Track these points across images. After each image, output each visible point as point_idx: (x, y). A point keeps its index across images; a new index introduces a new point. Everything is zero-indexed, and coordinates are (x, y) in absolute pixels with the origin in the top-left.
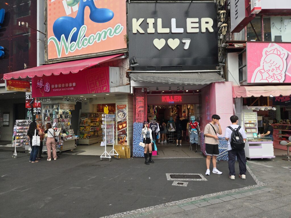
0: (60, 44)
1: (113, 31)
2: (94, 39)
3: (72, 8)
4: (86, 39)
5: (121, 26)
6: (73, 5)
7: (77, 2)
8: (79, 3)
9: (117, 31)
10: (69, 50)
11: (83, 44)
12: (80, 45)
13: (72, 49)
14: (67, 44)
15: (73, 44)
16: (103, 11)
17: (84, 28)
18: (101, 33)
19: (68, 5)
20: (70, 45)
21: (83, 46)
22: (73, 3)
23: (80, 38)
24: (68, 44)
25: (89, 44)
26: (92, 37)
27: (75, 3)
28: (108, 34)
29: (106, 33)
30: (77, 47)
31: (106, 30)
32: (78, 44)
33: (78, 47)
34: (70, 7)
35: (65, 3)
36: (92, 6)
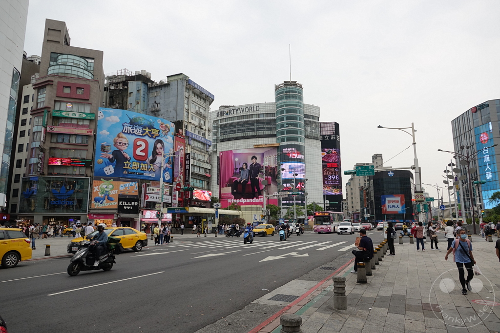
0: (96, 204)
4: (106, 204)
10: (99, 206)
15: (101, 205)
16: (111, 198)
23: (103, 203)
24: (99, 204)
28: (112, 204)
32: (103, 205)
35: (99, 193)
36: (108, 195)
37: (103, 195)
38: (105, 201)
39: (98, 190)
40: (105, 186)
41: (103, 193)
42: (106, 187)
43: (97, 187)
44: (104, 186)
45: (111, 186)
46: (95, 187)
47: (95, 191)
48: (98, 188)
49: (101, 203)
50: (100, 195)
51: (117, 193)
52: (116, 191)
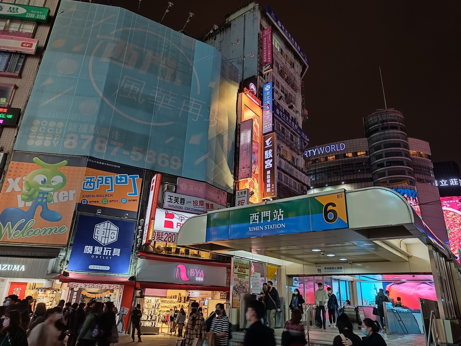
0: (4, 229)
1: (58, 229)
2: (39, 232)
3: (25, 203)
4: (32, 231)
5: (66, 228)
6: (27, 201)
7: (32, 200)
8: (33, 201)
9: (62, 231)
10: (12, 236)
11: (28, 234)
12: (24, 235)
13: (16, 236)
14: (11, 231)
15: (18, 233)
16: (53, 213)
17: (32, 222)
18: (47, 229)
19: (22, 200)
20: (14, 232)
21: (27, 236)
22: (28, 199)
23: (26, 228)
24: (13, 231)
25: (33, 235)
26: (38, 230)
27: (30, 200)
28: (53, 231)
29: (51, 230)
30: (21, 235)
31: (52, 228)
32: (23, 233)
33: (23, 236)
34: (23, 202)
35: (19, 197)
36: (44, 206)
37: (29, 204)
38: (31, 223)
39: (18, 189)
40: (41, 177)
41: (30, 198)
42: (44, 182)
43: (18, 179)
44: (39, 178)
45: (58, 179)
46: (10, 180)
47: (9, 190)
48: (20, 184)
49: (20, 228)
50: (21, 204)
51: (71, 198)
52: (72, 192)
